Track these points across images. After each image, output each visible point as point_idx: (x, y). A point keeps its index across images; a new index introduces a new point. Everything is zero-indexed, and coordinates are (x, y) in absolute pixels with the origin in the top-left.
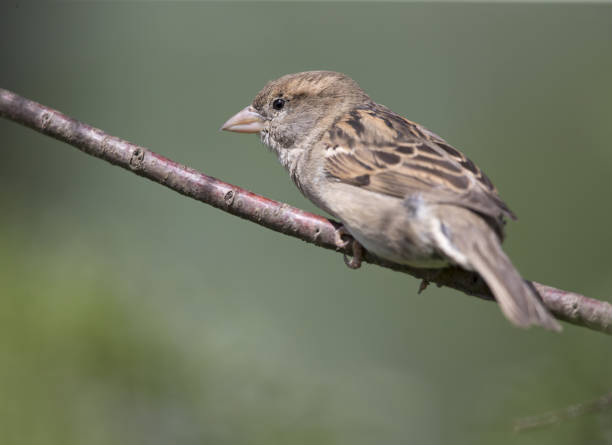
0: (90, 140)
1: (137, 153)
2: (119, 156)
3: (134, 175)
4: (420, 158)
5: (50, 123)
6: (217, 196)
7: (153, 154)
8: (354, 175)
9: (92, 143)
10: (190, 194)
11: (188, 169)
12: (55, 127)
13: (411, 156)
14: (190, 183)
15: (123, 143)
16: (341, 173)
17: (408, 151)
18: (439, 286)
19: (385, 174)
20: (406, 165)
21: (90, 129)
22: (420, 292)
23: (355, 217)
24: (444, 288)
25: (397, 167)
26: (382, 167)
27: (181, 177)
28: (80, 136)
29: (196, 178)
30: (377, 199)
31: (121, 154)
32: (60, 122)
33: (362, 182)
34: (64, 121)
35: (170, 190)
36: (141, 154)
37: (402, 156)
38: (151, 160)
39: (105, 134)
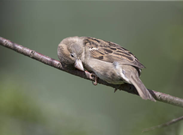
0: (18, 49)
1: (32, 52)
2: (27, 53)
3: (31, 59)
4: (118, 51)
5: (7, 44)
6: (55, 64)
7: (37, 52)
8: (98, 56)
9: (19, 49)
10: (48, 64)
11: (47, 57)
12: (8, 45)
13: (116, 51)
14: (47, 61)
15: (28, 49)
16: (94, 55)
17: (115, 49)
18: (120, 90)
19: (108, 56)
20: (114, 53)
21: (18, 45)
22: (115, 92)
23: (98, 69)
24: (121, 91)
25: (112, 54)
26: (107, 54)
27: (45, 59)
28: (15, 47)
29: (49, 59)
30: (105, 63)
31: (28, 53)
32: (10, 43)
33: (101, 58)
34: (11, 43)
35: (42, 63)
36: (33, 53)
37: (113, 51)
38: (36, 54)
39: (23, 47)
